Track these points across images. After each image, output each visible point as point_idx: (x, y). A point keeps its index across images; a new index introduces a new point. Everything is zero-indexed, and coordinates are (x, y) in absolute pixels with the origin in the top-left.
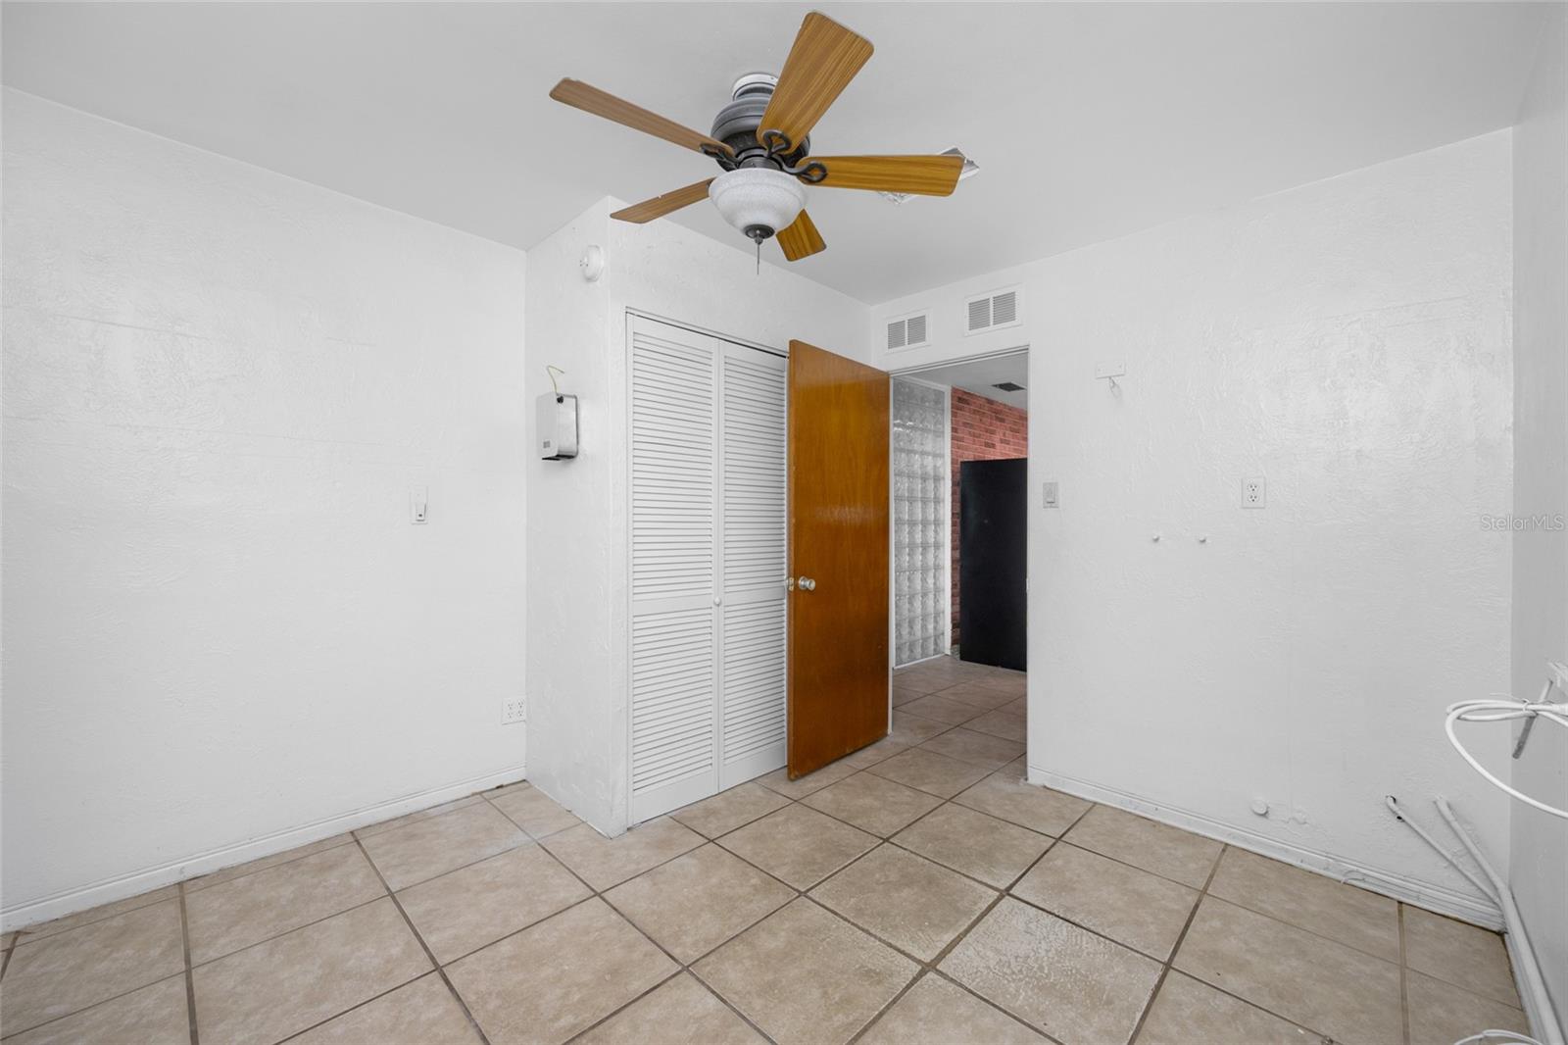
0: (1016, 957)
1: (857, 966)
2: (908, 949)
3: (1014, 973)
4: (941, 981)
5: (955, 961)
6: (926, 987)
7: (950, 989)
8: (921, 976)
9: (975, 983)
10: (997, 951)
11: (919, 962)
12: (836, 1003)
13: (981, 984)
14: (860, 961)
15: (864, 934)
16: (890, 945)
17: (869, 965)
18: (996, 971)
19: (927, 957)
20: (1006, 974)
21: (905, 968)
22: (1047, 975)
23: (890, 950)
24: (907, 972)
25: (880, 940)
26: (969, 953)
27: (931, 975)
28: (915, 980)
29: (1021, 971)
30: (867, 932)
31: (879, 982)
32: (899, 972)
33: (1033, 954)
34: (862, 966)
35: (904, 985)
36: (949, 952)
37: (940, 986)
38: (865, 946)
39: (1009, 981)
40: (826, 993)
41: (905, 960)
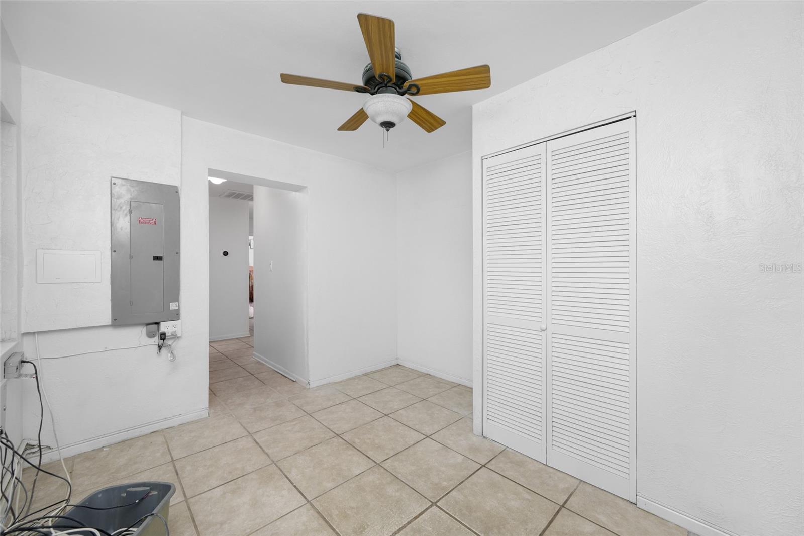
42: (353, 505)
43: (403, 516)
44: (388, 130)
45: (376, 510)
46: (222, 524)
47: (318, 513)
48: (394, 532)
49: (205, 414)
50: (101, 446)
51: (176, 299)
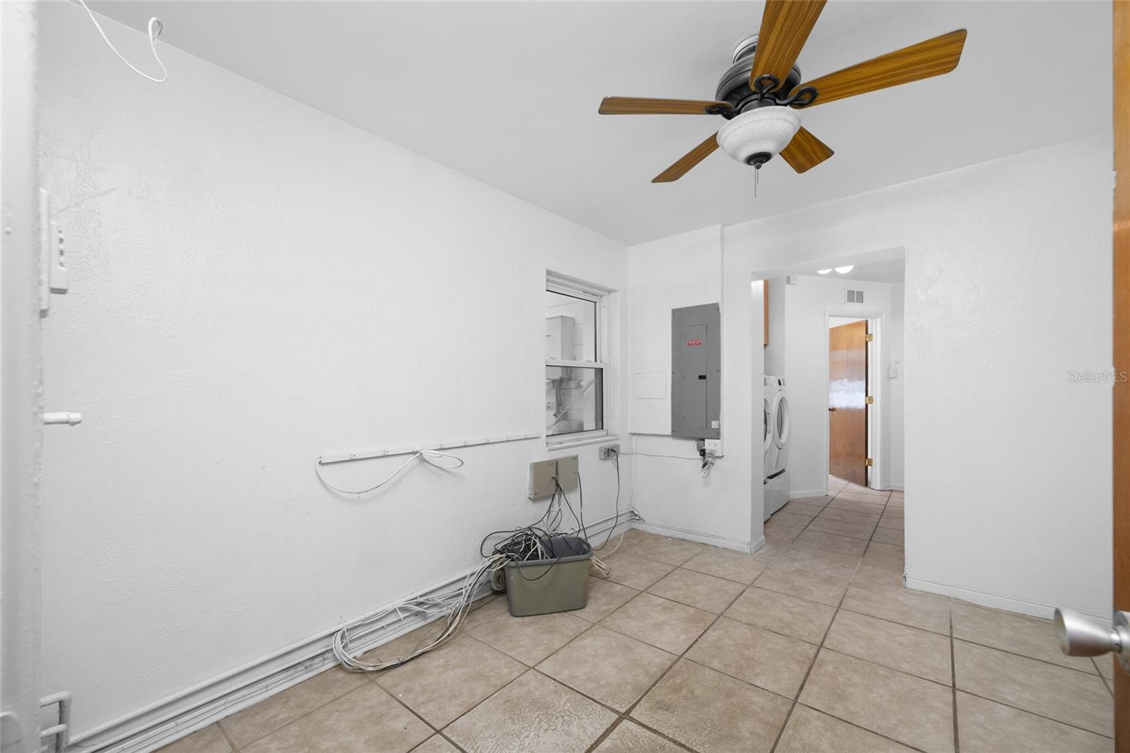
0: (555, 729)
1: (676, 712)
2: (641, 729)
3: (562, 717)
4: (616, 707)
5: (604, 722)
6: (626, 702)
7: (611, 702)
8: (630, 708)
9: (593, 707)
10: (568, 733)
11: (632, 720)
12: (683, 688)
13: (588, 707)
14: (675, 716)
15: (679, 740)
16: (655, 731)
17: (668, 714)
18: (575, 717)
19: (626, 724)
20: (568, 716)
21: (641, 713)
22: (538, 717)
23: (654, 727)
24: (640, 711)
25: (664, 736)
26: (592, 730)
27: (623, 710)
28: (634, 706)
29: (557, 718)
30: (675, 742)
31: (658, 702)
32: (645, 711)
33: (540, 734)
34: (673, 712)
35: (641, 702)
36: (608, 729)
37: (617, 703)
38: (674, 729)
39: (568, 710)
40: (692, 693)
41: (641, 720)
42: (698, 692)
43: (707, 746)
44: (758, 167)
45: (701, 716)
46: (629, 617)
47: (670, 668)
48: (676, 739)
49: (747, 549)
50: (668, 535)
51: (717, 418)
